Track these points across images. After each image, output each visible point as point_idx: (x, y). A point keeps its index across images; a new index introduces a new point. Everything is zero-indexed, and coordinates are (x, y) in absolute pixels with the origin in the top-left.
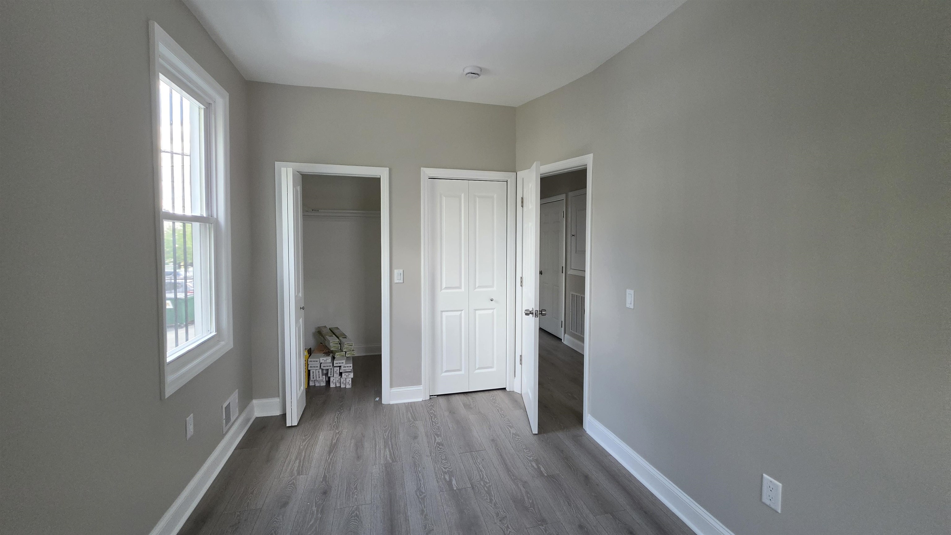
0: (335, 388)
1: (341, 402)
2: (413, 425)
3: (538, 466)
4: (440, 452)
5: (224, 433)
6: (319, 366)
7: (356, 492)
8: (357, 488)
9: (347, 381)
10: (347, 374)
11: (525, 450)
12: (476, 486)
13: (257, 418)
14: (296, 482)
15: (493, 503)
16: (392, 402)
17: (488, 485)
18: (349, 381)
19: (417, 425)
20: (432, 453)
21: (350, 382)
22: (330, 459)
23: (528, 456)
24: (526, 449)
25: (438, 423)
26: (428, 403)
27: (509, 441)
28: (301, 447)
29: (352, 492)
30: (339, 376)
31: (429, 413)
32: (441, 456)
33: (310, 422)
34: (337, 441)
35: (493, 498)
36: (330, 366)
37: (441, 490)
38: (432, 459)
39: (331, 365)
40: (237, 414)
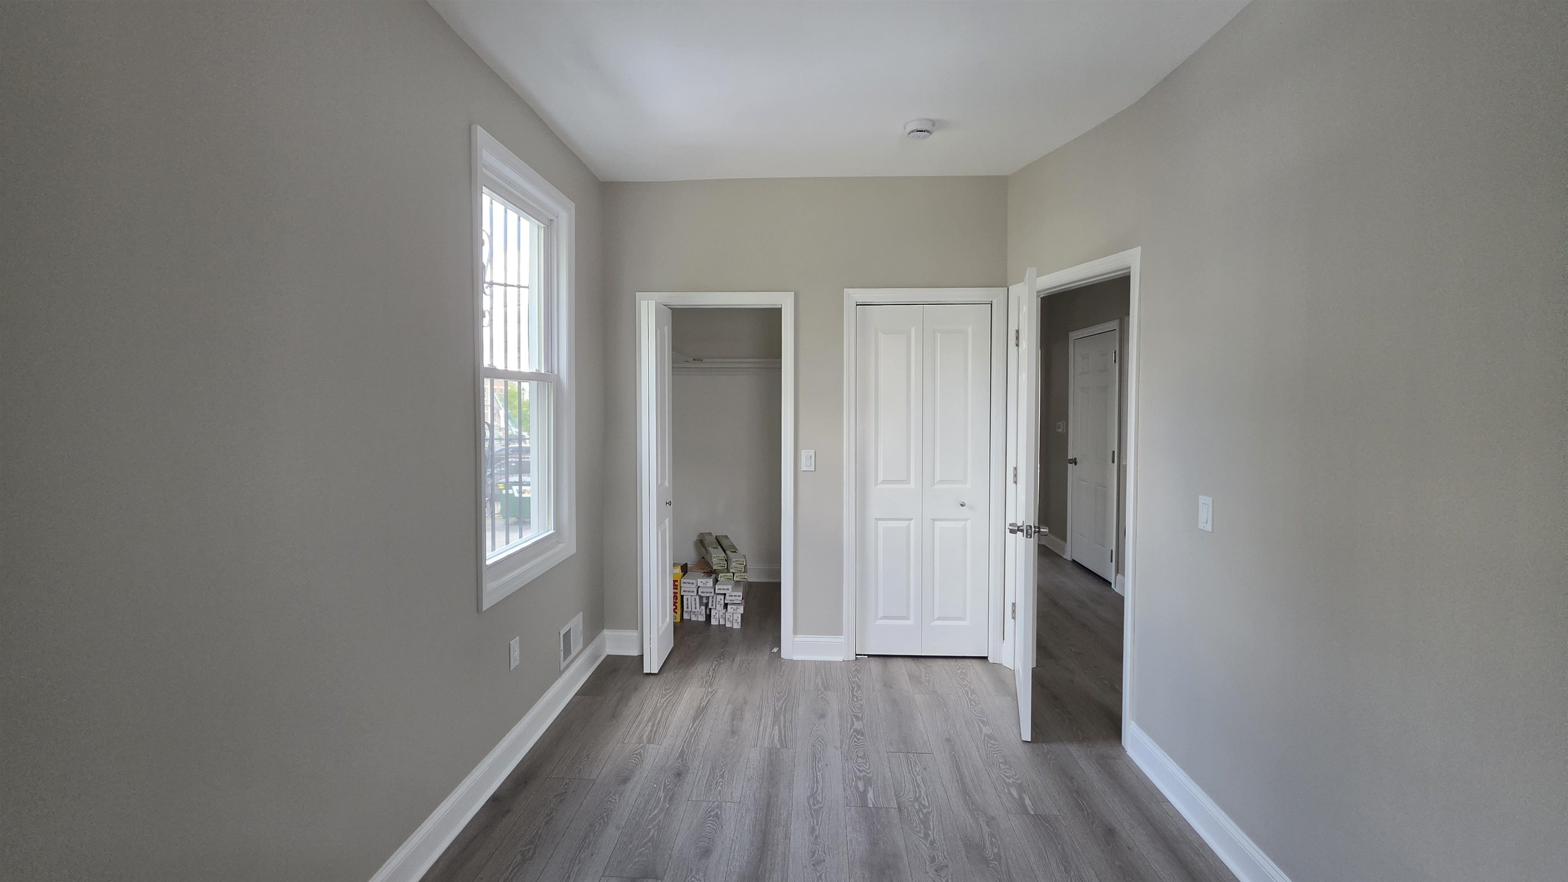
0: (718, 627)
1: (723, 648)
2: (822, 696)
3: (1020, 797)
4: (856, 745)
5: (562, 669)
6: (695, 590)
7: (720, 781)
8: (723, 776)
9: (735, 617)
10: (734, 607)
11: (1001, 765)
12: (905, 808)
13: (608, 656)
14: (644, 753)
15: (929, 840)
16: (796, 657)
17: (927, 810)
18: (738, 617)
19: (828, 698)
20: (844, 745)
21: (739, 620)
22: (693, 728)
23: (1007, 777)
24: (1005, 765)
25: (861, 700)
26: (852, 665)
27: (977, 747)
28: (658, 705)
29: (715, 782)
30: (724, 609)
31: (850, 682)
32: (857, 752)
33: (676, 671)
34: (707, 703)
35: (930, 833)
36: (711, 593)
37: (847, 804)
38: (842, 753)
39: (712, 591)
40: (580, 646)
